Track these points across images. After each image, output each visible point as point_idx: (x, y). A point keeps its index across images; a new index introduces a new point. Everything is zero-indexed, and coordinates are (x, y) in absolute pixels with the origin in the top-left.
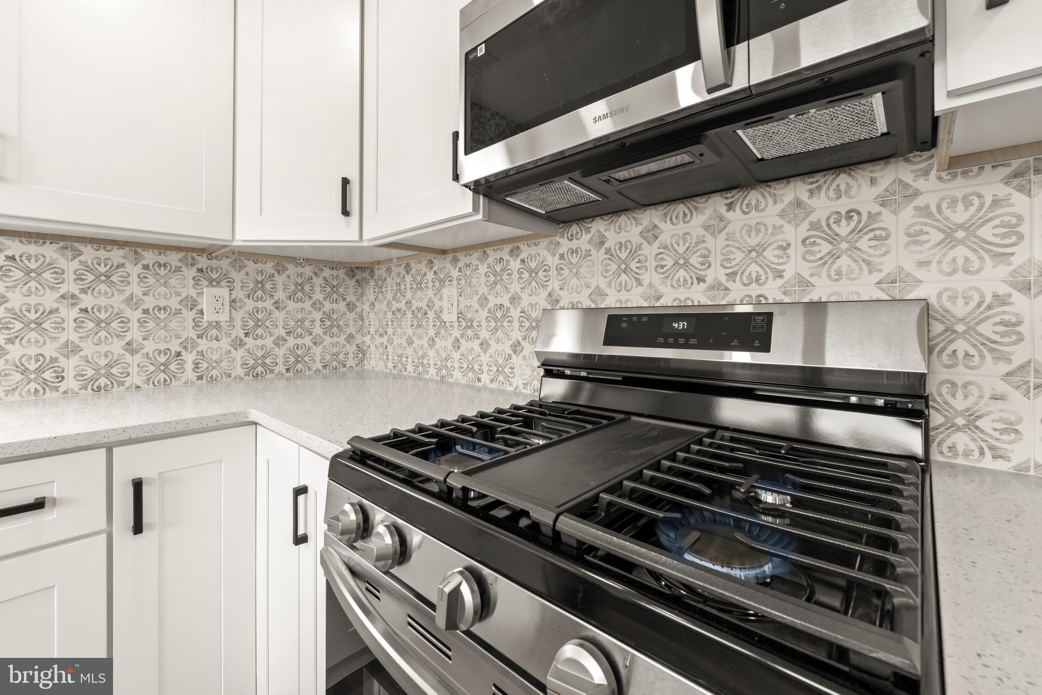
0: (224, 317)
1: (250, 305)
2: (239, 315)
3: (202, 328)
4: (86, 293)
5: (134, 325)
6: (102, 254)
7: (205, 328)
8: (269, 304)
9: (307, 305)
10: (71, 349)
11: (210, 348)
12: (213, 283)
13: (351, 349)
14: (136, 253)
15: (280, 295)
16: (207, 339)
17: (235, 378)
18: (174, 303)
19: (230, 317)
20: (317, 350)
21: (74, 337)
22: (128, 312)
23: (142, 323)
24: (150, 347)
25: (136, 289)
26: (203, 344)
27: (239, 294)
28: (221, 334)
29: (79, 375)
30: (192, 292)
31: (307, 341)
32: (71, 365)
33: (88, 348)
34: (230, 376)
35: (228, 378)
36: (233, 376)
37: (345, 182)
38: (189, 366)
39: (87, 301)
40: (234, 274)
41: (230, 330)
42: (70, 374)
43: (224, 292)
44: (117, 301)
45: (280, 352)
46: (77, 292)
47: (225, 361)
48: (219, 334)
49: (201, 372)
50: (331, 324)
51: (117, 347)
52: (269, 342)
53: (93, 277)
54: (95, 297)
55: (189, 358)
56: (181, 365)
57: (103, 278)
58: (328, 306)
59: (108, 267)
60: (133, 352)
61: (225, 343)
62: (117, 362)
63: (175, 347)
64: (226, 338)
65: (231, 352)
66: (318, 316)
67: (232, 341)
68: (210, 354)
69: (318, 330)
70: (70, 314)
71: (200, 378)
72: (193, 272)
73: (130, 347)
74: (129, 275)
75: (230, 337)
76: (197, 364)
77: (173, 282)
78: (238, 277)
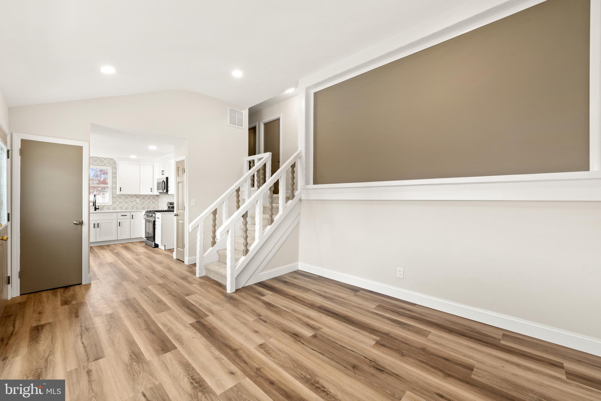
0: (139, 202)
1: (142, 200)
2: (141, 202)
5: (129, 203)
8: (145, 200)
9: (150, 200)
10: (124, 205)
12: (138, 198)
13: (157, 206)
14: (130, 195)
15: (146, 199)
20: (152, 206)
22: (129, 201)
23: (130, 203)
25: (130, 199)
26: (137, 205)
29: (124, 208)
30: (135, 199)
31: (150, 205)
32: (124, 207)
33: (125, 205)
37: (151, 188)
38: (135, 207)
39: (125, 200)
40: (140, 197)
44: (128, 200)
45: (146, 206)
50: (153, 203)
51: (128, 205)
52: (145, 205)
53: (126, 198)
55: (135, 206)
56: (134, 207)
58: (153, 200)
60: (129, 206)
61: (139, 205)
66: (151, 202)
69: (151, 203)
70: (124, 202)
72: (136, 197)
73: (129, 205)
77: (133, 198)
78: (141, 197)
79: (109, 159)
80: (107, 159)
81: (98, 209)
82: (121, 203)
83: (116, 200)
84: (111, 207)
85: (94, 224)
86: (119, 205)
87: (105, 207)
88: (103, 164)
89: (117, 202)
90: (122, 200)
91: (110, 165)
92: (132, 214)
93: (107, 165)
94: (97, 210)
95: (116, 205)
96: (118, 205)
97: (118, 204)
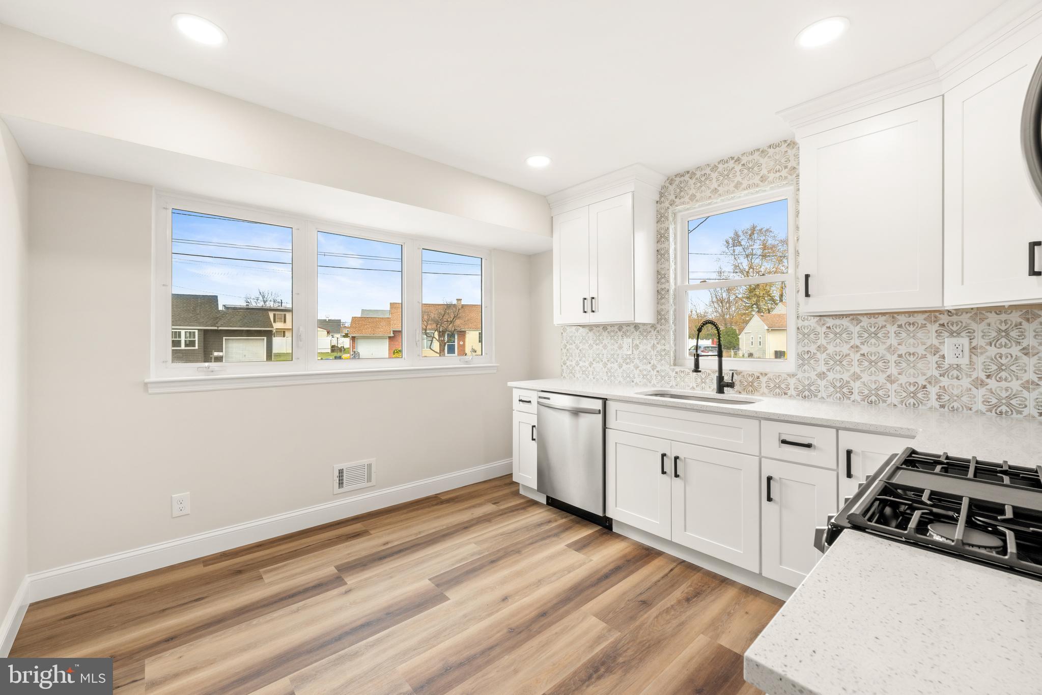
0: (964, 361)
1: (992, 351)
2: (979, 360)
3: (943, 369)
4: (864, 345)
5: (892, 364)
6: (873, 320)
7: (947, 369)
8: (1015, 350)
10: (856, 377)
11: (951, 384)
12: (955, 333)
14: (893, 317)
15: (1030, 342)
16: (948, 377)
17: (977, 411)
18: (921, 350)
19: (970, 361)
21: (858, 370)
22: (888, 356)
23: (897, 363)
24: (903, 379)
25: (893, 341)
26: (945, 382)
27: (979, 341)
28: (962, 375)
29: (861, 393)
30: (936, 342)
32: (856, 386)
33: (865, 377)
34: (970, 409)
35: (969, 411)
36: (974, 409)
38: (933, 397)
39: (865, 349)
40: (974, 326)
41: (970, 372)
42: (856, 391)
43: (964, 341)
44: (882, 349)
45: (1031, 396)
46: (859, 344)
47: (965, 396)
48: (959, 374)
49: (943, 402)
51: (882, 378)
53: (868, 335)
54: (869, 347)
55: (933, 390)
56: (927, 394)
57: (873, 335)
59: (876, 328)
60: (892, 382)
61: (966, 382)
62: (881, 388)
63: (921, 381)
64: (967, 378)
65: (972, 390)
67: (973, 380)
68: (951, 390)
71: (943, 406)
72: (936, 327)
74: (889, 332)
75: (971, 377)
76: (939, 396)
77: (920, 335)
78: (978, 328)
79: (778, 146)
80: (771, 151)
81: (731, 385)
82: (839, 361)
83: (813, 348)
84: (792, 381)
85: (663, 455)
86: (831, 376)
87: (763, 379)
88: (757, 179)
89: (822, 357)
90: (845, 349)
91: (784, 173)
92: (848, 440)
93: (772, 176)
94: (725, 389)
95: (813, 375)
96: (822, 375)
97: (822, 368)
